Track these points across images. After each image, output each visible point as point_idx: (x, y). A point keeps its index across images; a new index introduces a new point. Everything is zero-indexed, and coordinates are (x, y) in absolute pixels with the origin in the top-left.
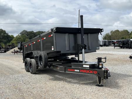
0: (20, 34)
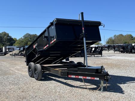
0: (23, 37)
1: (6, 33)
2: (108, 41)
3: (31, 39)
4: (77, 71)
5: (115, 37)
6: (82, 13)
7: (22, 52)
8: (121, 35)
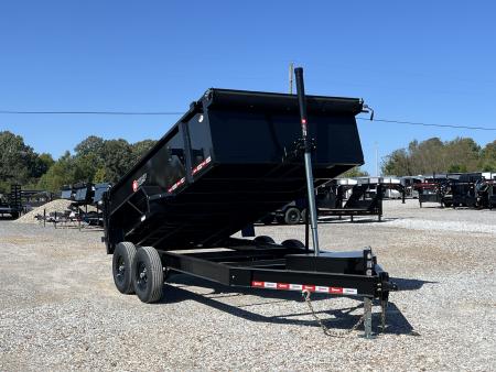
1: (12, 135)
2: (391, 162)
3: (103, 156)
4: (283, 268)
5: (414, 150)
6: (299, 72)
7: (82, 207)
8: (436, 141)
